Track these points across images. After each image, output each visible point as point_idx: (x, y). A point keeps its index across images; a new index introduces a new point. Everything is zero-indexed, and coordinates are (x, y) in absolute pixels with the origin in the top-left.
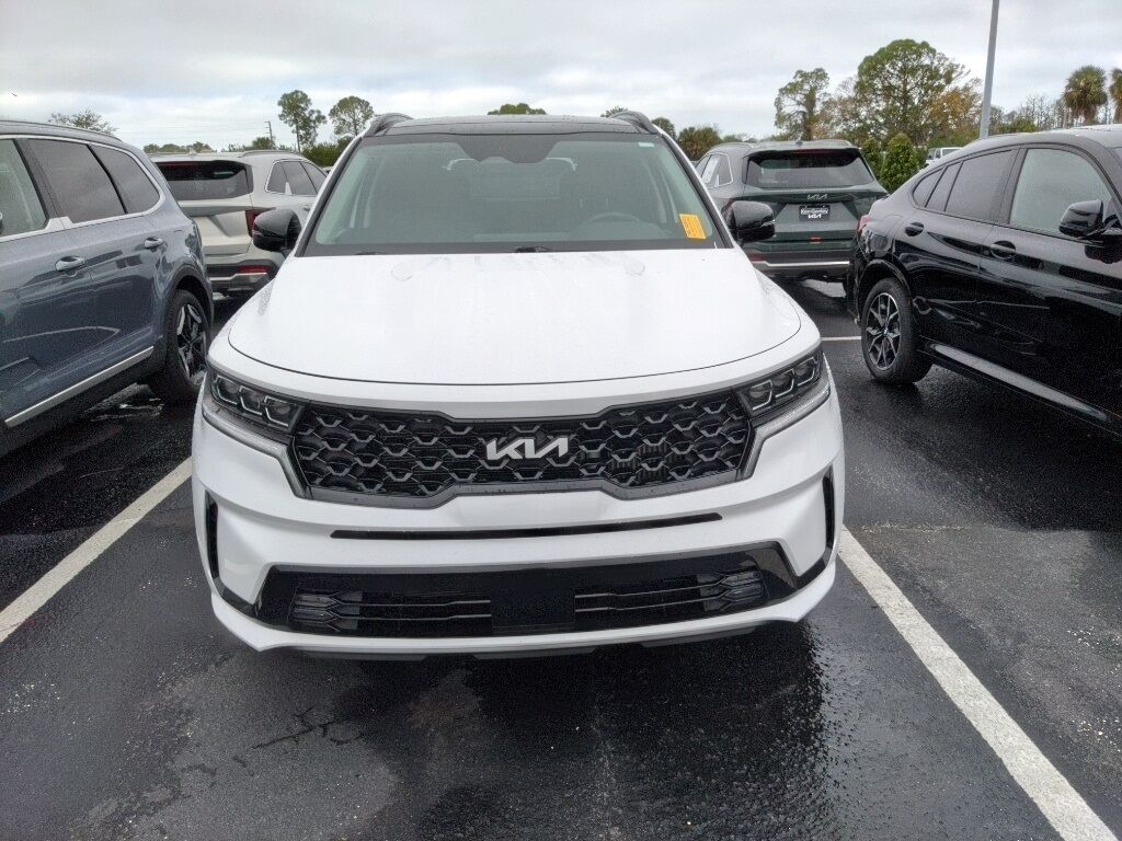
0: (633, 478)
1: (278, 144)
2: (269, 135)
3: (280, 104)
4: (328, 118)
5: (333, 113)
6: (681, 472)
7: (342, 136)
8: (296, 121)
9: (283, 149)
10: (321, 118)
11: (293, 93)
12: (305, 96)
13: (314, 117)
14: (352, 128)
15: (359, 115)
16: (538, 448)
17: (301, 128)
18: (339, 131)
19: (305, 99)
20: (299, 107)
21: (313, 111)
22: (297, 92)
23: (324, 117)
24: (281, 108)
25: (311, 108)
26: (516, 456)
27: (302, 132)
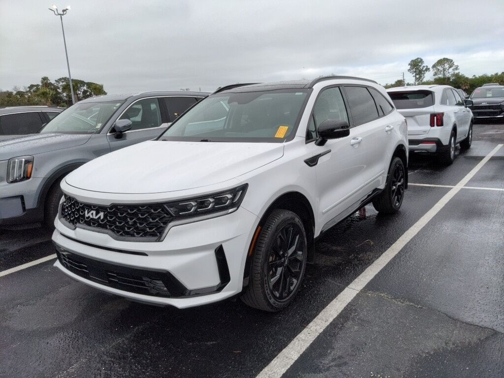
0: (121, 232)
1: (406, 82)
2: (402, 79)
3: (409, 64)
4: (431, 69)
5: (434, 66)
6: (138, 233)
7: (436, 77)
8: (415, 72)
9: (408, 85)
10: (427, 69)
11: (416, 59)
12: (422, 60)
13: (424, 69)
14: (442, 73)
15: (447, 66)
16: (96, 215)
17: (417, 75)
18: (435, 74)
19: (421, 61)
20: (418, 65)
21: (424, 67)
22: (418, 58)
23: (429, 69)
24: (410, 66)
25: (424, 65)
26: (91, 217)
27: (417, 76)
